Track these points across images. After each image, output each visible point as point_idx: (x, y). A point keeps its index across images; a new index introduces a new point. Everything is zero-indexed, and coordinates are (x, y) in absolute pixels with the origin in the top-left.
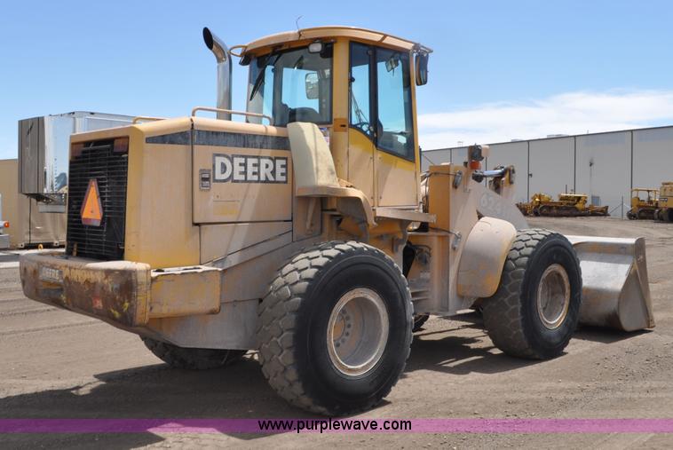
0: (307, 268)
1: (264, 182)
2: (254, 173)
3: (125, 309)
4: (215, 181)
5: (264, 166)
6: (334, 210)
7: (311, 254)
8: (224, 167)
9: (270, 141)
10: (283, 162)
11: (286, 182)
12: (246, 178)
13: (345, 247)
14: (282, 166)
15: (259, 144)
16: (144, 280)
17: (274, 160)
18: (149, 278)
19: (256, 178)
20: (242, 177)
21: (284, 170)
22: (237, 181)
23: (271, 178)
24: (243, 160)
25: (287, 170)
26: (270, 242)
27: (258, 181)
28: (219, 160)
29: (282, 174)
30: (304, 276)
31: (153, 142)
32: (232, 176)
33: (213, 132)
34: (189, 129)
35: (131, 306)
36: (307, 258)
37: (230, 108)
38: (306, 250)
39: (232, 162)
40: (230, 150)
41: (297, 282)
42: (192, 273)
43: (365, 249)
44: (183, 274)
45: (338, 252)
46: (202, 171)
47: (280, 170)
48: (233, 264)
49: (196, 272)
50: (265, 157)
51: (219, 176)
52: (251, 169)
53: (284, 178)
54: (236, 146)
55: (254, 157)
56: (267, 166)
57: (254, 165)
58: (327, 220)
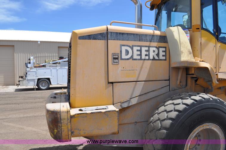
0: (171, 111)
1: (153, 60)
2: (146, 55)
3: (55, 133)
4: (122, 59)
5: (152, 51)
6: (193, 74)
7: (176, 102)
8: (127, 52)
9: (155, 38)
10: (164, 49)
11: (165, 60)
12: (141, 57)
13: (197, 98)
14: (163, 51)
15: (149, 40)
16: (66, 117)
17: (158, 48)
18: (69, 116)
19: (147, 58)
20: (139, 57)
21: (164, 54)
22: (136, 59)
23: (156, 58)
24: (139, 48)
25: (166, 54)
26: (155, 92)
27: (149, 59)
28: (124, 49)
29: (163, 56)
30: (169, 116)
31: (83, 39)
32: (132, 56)
33: (120, 33)
34: (105, 32)
35: (58, 132)
36: (173, 104)
37: (141, 23)
38: (173, 98)
39: (132, 49)
40: (131, 43)
41: (165, 119)
42: (98, 112)
43: (211, 99)
44: (92, 113)
45: (193, 101)
46: (113, 54)
47: (161, 54)
48: (133, 104)
49: (101, 112)
50: (153, 47)
51: (124, 56)
52: (144, 53)
53: (164, 58)
54: (135, 41)
55: (146, 46)
56: (154, 51)
57: (146, 51)
58: (189, 80)
